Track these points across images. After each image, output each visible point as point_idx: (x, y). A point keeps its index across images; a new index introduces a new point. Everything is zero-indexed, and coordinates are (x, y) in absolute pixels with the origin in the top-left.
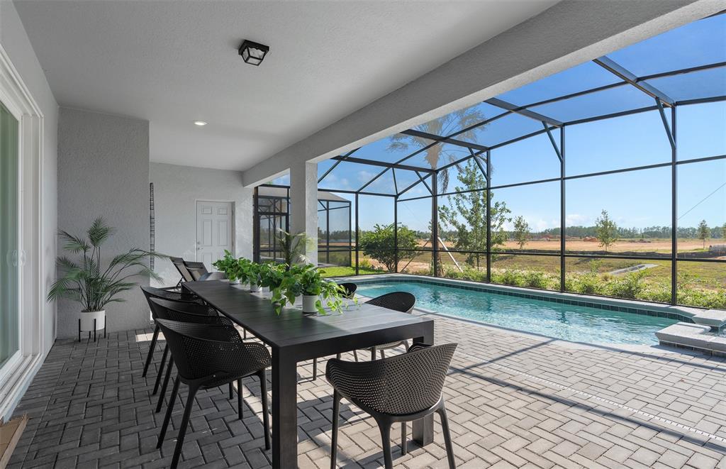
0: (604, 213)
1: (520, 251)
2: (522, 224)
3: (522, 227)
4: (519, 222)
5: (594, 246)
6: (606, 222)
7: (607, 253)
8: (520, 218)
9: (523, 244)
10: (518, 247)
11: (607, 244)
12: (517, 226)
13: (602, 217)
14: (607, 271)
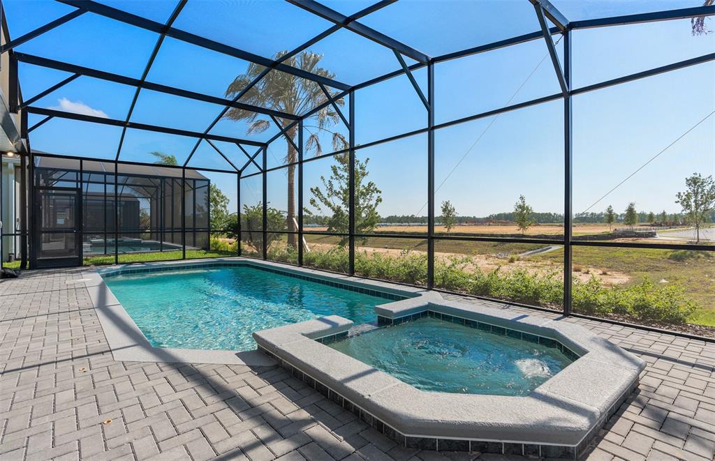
0: (522, 198)
1: (447, 234)
2: (449, 208)
3: (450, 211)
4: (447, 207)
5: (513, 230)
6: (523, 207)
7: (523, 236)
8: (447, 203)
9: (450, 228)
10: (445, 230)
11: (524, 228)
12: (444, 210)
13: (520, 203)
14: (520, 253)
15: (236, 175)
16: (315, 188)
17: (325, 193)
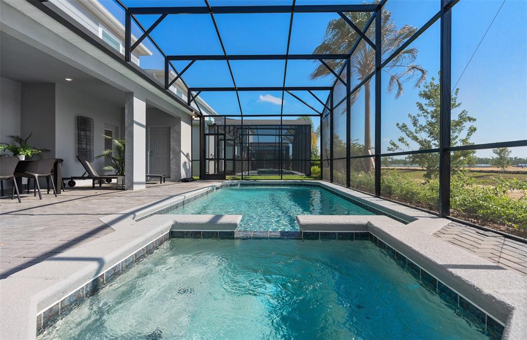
15: (320, 117)
16: (401, 125)
17: (412, 128)
